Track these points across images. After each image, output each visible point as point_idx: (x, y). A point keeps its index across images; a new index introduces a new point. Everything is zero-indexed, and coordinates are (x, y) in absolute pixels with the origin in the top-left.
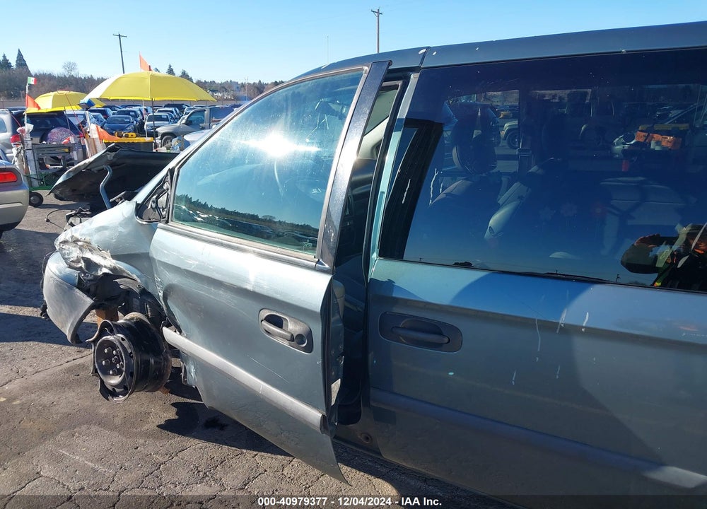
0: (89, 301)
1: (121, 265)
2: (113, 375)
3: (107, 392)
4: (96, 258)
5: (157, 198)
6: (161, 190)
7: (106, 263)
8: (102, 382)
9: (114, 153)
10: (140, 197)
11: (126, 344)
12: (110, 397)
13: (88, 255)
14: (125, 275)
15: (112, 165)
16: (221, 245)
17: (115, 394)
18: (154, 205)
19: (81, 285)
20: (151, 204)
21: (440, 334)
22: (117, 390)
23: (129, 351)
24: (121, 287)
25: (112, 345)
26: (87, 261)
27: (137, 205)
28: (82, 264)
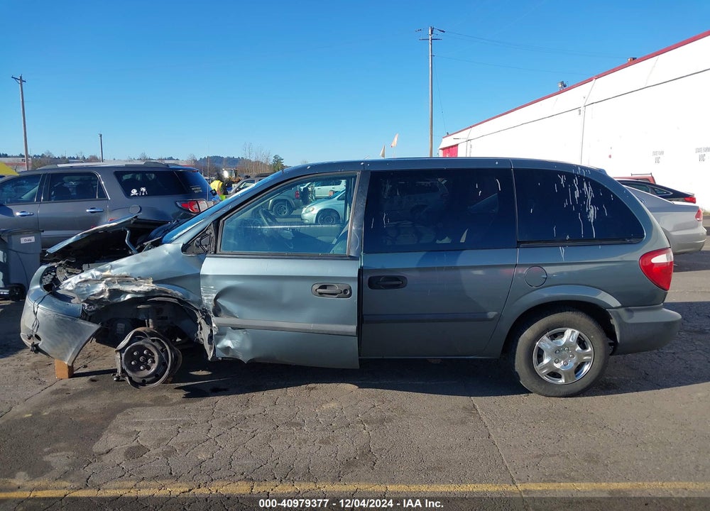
0: (95, 328)
2: (143, 370)
3: (136, 385)
6: (203, 234)
8: (130, 378)
13: (115, 287)
17: (144, 384)
21: (398, 280)
25: (139, 347)
27: (183, 245)
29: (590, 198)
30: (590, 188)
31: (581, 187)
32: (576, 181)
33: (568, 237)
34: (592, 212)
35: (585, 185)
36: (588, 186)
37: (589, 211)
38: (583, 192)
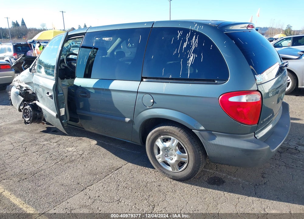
0: (22, 99)
1: (27, 86)
2: (27, 118)
3: (26, 123)
4: (22, 85)
5: (34, 67)
6: (35, 65)
7: (24, 86)
8: (25, 120)
9: (25, 57)
10: (30, 67)
11: (30, 108)
12: (27, 124)
13: (20, 84)
14: (29, 89)
15: (25, 60)
16: (47, 78)
17: (28, 123)
18: (34, 69)
19: (20, 94)
20: (33, 68)
21: (86, 94)
22: (29, 122)
23: (31, 110)
24: (30, 93)
25: (26, 109)
26: (20, 86)
27: (30, 69)
28: (19, 87)
29: (193, 47)
30: (197, 40)
31: (190, 39)
32: (188, 36)
33: (171, 76)
34: (191, 58)
35: (194, 37)
36: (196, 38)
37: (190, 57)
38: (190, 43)
